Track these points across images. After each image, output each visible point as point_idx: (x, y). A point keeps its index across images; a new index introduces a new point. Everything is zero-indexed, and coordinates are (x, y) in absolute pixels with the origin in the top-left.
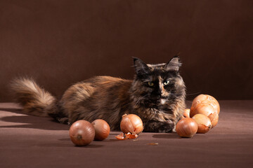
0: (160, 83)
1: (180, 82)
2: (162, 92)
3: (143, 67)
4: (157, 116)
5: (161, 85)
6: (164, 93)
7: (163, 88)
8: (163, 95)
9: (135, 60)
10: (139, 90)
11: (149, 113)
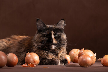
0: (52, 35)
1: (64, 36)
2: (54, 40)
3: (42, 25)
4: (47, 55)
5: (53, 37)
6: (55, 41)
7: (54, 38)
8: (54, 42)
9: (37, 20)
10: (38, 40)
11: (42, 54)
